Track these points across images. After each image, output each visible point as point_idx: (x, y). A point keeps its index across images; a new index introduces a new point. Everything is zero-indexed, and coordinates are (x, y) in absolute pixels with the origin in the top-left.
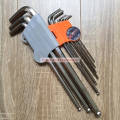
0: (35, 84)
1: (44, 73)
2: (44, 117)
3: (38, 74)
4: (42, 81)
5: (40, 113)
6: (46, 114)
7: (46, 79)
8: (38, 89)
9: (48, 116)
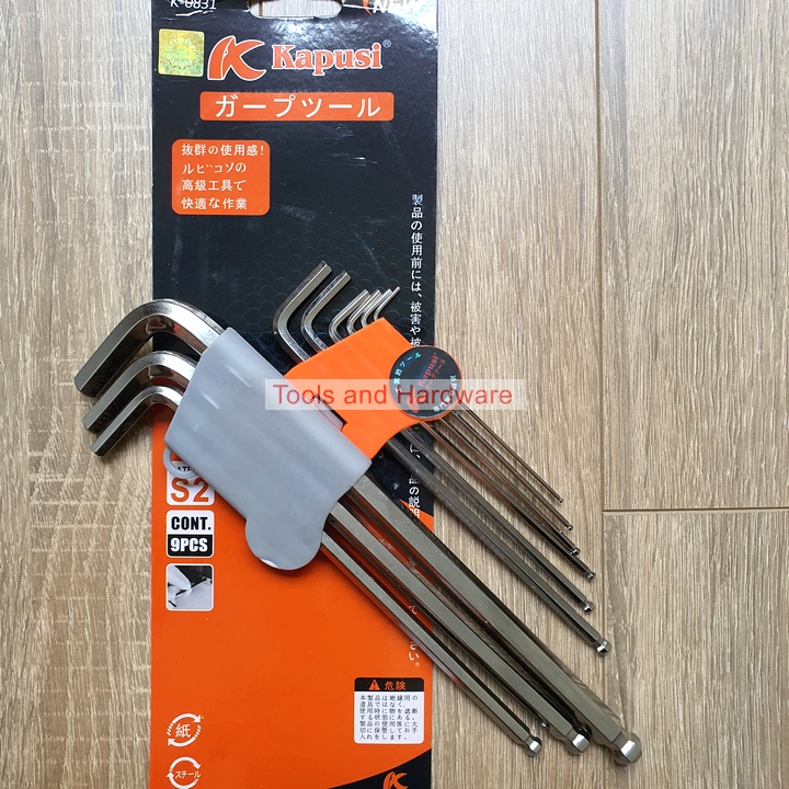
0: (27, 585)
1: (75, 527)
2: (76, 749)
3: (40, 533)
4: (65, 566)
5: (54, 728)
6: (87, 732)
7: (82, 557)
8: (44, 610)
9: (95, 742)
